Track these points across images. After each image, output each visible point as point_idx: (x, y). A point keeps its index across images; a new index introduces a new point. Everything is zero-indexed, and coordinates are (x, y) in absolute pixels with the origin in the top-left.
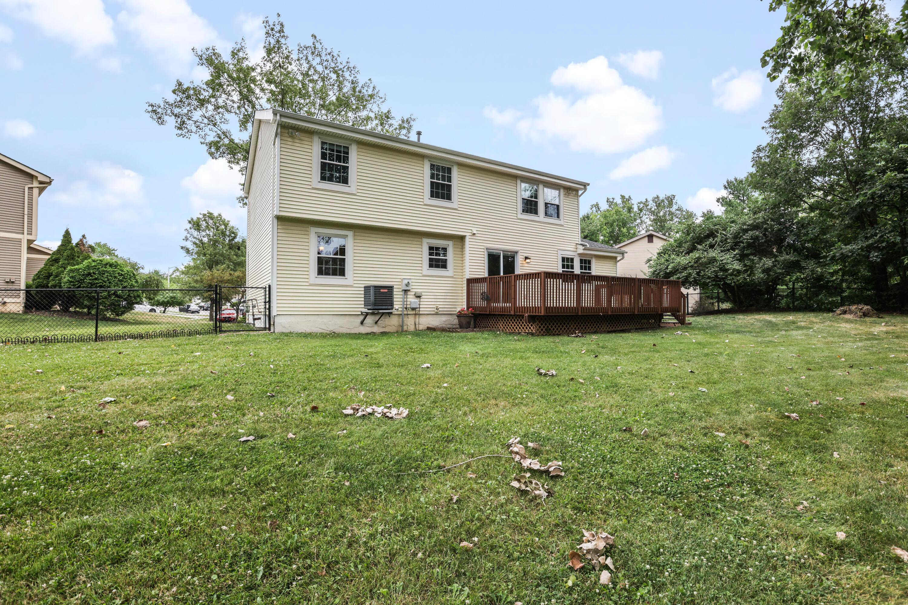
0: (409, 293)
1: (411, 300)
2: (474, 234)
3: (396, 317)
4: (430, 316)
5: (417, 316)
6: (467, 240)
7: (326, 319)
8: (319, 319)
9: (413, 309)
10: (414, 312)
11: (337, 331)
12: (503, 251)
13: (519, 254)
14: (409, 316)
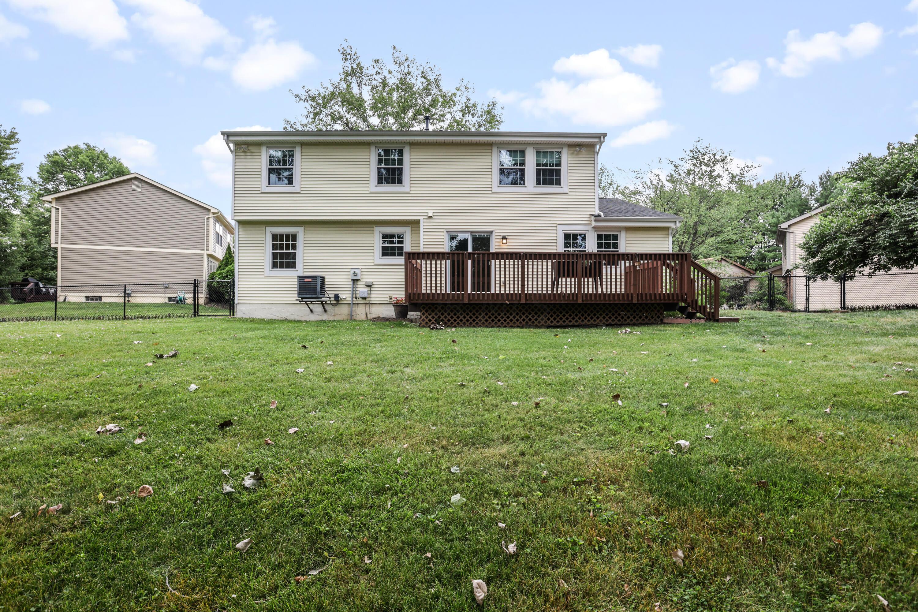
0: (359, 283)
1: (361, 289)
2: (430, 217)
3: (346, 306)
4: (383, 306)
5: (368, 306)
6: (422, 224)
7: (279, 307)
8: (273, 307)
9: (364, 298)
10: (364, 302)
11: (288, 318)
12: (471, 233)
13: (494, 234)
14: (360, 306)
